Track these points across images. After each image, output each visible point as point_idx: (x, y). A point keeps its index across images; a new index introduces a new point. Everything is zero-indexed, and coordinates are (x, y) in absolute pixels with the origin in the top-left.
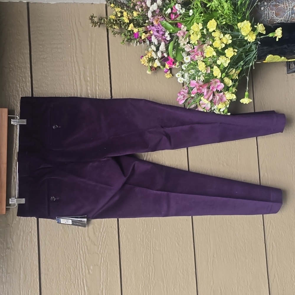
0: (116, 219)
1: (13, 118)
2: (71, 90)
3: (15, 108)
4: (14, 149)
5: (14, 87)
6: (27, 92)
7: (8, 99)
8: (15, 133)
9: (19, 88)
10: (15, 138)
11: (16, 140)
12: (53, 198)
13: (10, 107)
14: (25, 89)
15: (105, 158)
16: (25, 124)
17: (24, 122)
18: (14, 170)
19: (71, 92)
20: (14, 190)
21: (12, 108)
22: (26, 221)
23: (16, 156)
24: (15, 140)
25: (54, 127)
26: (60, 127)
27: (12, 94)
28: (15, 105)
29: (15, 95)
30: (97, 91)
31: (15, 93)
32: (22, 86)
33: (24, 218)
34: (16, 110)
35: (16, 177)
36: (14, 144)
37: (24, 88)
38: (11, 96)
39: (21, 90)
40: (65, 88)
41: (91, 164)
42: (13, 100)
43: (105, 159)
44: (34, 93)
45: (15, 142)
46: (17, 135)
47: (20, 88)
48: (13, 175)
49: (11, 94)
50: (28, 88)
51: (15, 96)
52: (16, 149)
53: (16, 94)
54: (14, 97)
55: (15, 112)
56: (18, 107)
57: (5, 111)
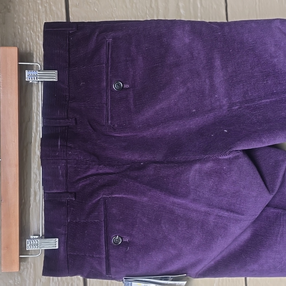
0: (243, 278)
1: (30, 68)
2: (145, 8)
3: (33, 49)
4: (35, 134)
5: (30, 4)
6: (57, 14)
7: (20, 30)
8: (36, 100)
9: (40, 7)
10: (35, 110)
11: (37, 114)
12: (116, 239)
13: (24, 46)
14: (54, 8)
15: (231, 152)
16: (55, 80)
17: (53, 76)
18: (35, 176)
19: (146, 13)
20: (35, 220)
21: (28, 49)
22: (61, 283)
23: (38, 149)
24: (35, 114)
25: (115, 87)
26: (127, 86)
27: (27, 19)
28: (33, 42)
29: (32, 21)
30: (199, 11)
31: (32, 17)
32: (46, 2)
33: (58, 279)
34: (35, 54)
35: (39, 193)
36: (34, 123)
37: (50, 5)
38: (25, 22)
39: (44, 9)
40: (134, 5)
41: (197, 166)
42: (28, 32)
43: (231, 156)
44: (70, 16)
45: (35, 119)
46: (38, 103)
47: (42, 6)
48: (33, 187)
49: (24, 18)
50: (60, 6)
51: (32, 24)
52: (39, 134)
53: (34, 19)
54: (30, 25)
55: (35, 56)
56: (40, 47)
57: (13, 52)
